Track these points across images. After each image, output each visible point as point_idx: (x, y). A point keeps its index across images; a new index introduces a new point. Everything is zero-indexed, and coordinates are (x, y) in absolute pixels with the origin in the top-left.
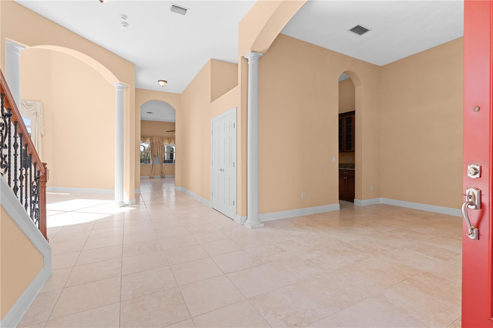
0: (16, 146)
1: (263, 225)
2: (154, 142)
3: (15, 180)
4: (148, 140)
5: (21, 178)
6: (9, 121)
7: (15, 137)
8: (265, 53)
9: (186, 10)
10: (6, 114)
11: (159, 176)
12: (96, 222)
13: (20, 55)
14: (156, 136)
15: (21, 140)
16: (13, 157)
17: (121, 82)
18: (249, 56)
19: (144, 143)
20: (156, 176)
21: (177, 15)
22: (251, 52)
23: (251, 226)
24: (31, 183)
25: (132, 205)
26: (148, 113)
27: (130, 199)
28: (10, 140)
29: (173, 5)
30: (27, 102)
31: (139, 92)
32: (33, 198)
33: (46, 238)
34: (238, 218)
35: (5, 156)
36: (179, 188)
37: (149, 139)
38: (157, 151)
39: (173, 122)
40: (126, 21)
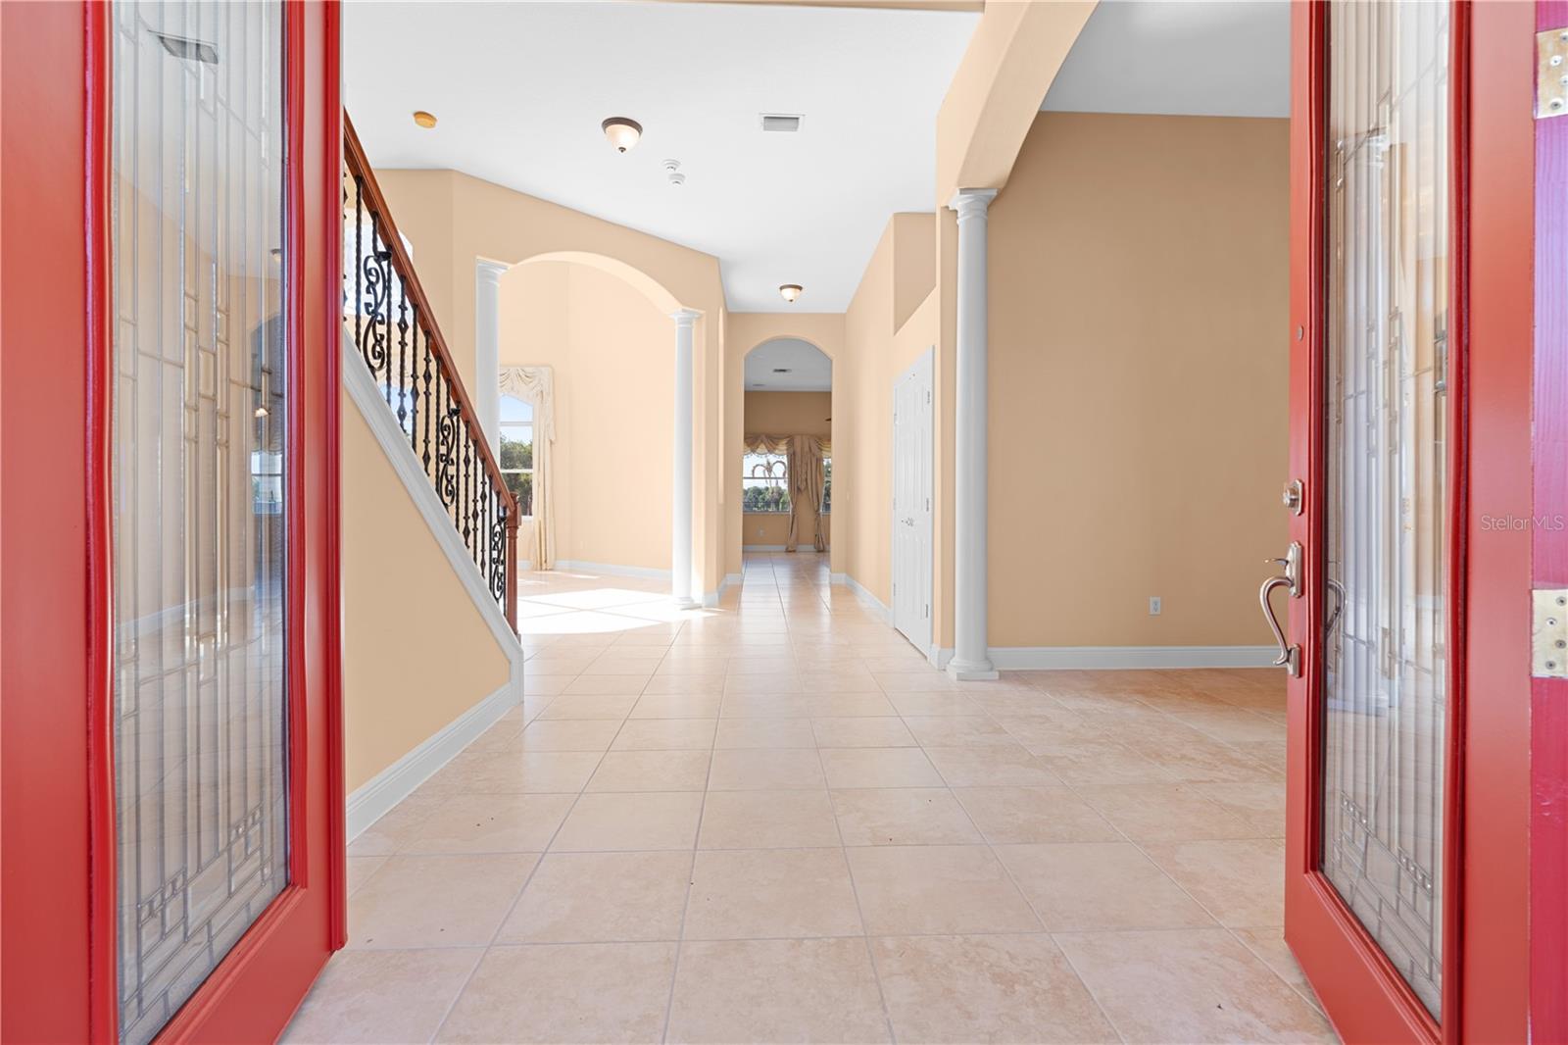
0: (467, 461)
1: (996, 675)
2: (798, 450)
3: (466, 518)
4: (783, 447)
5: (475, 515)
6: (458, 421)
7: (467, 447)
8: (1002, 186)
9: (797, 118)
10: (453, 410)
11: (811, 548)
12: (622, 633)
13: (498, 285)
14: (802, 435)
15: (475, 451)
16: (462, 480)
17: (687, 308)
18: (960, 203)
19: (753, 451)
20: (801, 548)
21: (781, 136)
22: (961, 193)
23: (958, 674)
24: (492, 528)
25: (709, 606)
26: (776, 371)
27: (706, 593)
28: (458, 452)
29: (766, 118)
30: (526, 369)
31: (737, 319)
32: (495, 554)
33: (516, 633)
34: (933, 651)
35: (452, 477)
36: (841, 578)
37: (785, 442)
38: (804, 477)
39: (825, 390)
40: (677, 172)
